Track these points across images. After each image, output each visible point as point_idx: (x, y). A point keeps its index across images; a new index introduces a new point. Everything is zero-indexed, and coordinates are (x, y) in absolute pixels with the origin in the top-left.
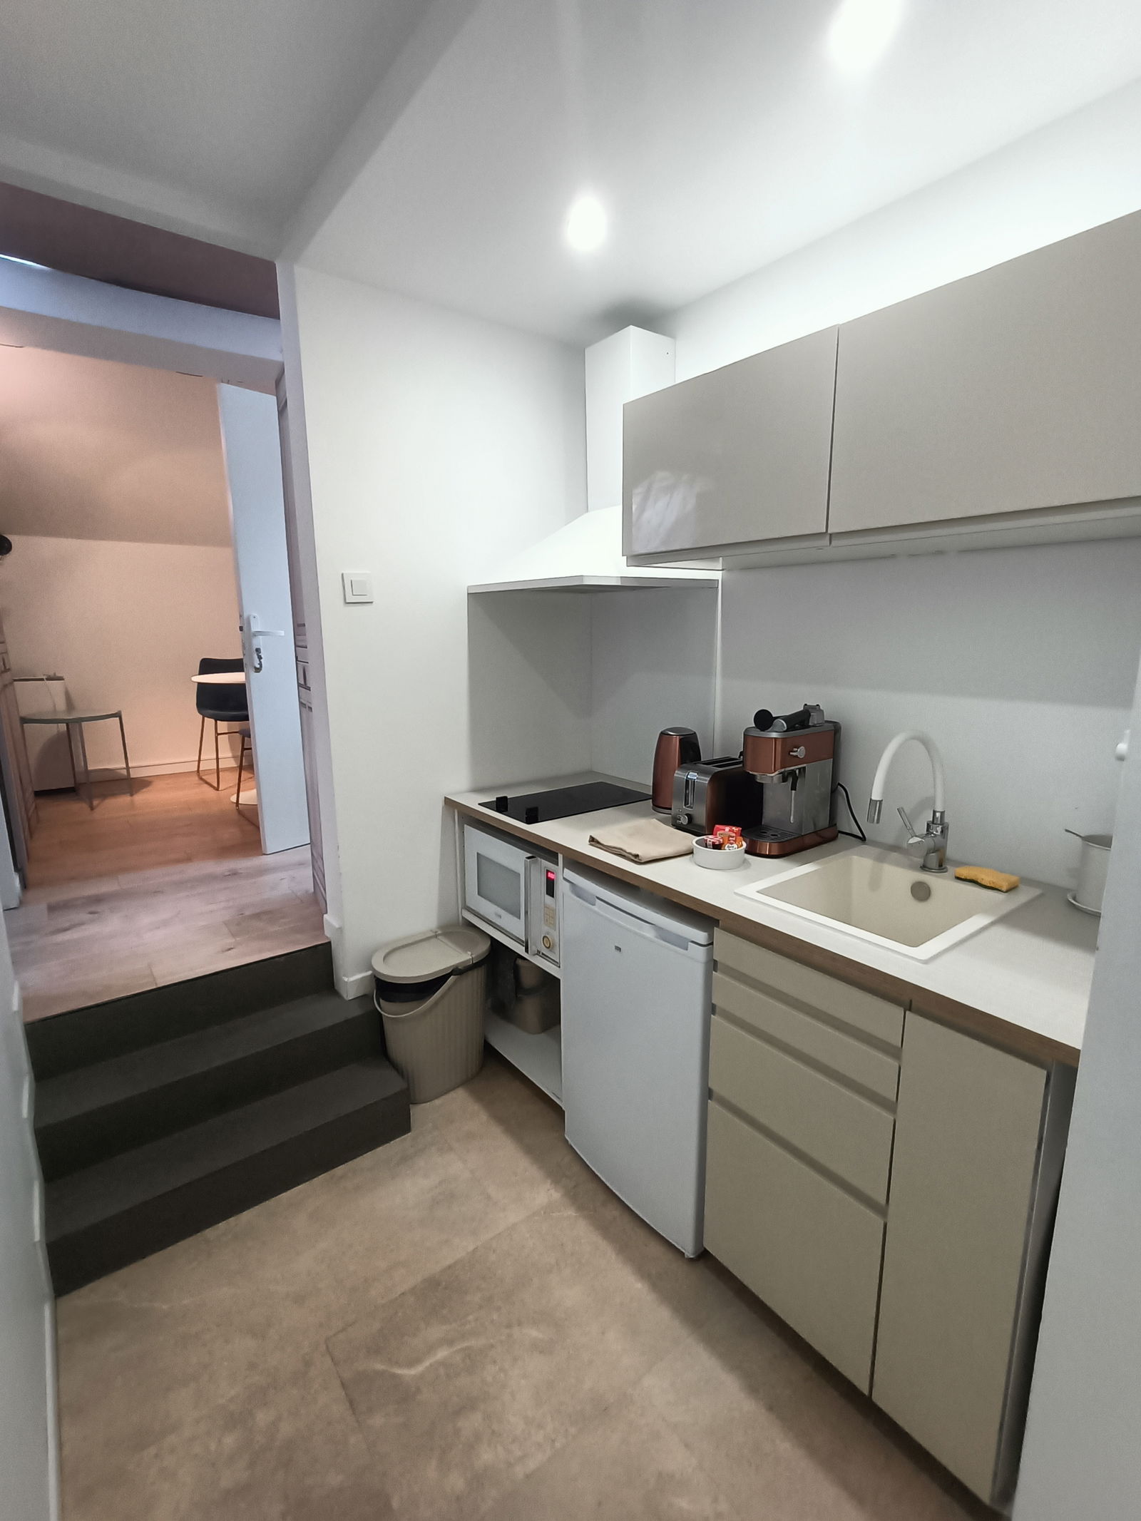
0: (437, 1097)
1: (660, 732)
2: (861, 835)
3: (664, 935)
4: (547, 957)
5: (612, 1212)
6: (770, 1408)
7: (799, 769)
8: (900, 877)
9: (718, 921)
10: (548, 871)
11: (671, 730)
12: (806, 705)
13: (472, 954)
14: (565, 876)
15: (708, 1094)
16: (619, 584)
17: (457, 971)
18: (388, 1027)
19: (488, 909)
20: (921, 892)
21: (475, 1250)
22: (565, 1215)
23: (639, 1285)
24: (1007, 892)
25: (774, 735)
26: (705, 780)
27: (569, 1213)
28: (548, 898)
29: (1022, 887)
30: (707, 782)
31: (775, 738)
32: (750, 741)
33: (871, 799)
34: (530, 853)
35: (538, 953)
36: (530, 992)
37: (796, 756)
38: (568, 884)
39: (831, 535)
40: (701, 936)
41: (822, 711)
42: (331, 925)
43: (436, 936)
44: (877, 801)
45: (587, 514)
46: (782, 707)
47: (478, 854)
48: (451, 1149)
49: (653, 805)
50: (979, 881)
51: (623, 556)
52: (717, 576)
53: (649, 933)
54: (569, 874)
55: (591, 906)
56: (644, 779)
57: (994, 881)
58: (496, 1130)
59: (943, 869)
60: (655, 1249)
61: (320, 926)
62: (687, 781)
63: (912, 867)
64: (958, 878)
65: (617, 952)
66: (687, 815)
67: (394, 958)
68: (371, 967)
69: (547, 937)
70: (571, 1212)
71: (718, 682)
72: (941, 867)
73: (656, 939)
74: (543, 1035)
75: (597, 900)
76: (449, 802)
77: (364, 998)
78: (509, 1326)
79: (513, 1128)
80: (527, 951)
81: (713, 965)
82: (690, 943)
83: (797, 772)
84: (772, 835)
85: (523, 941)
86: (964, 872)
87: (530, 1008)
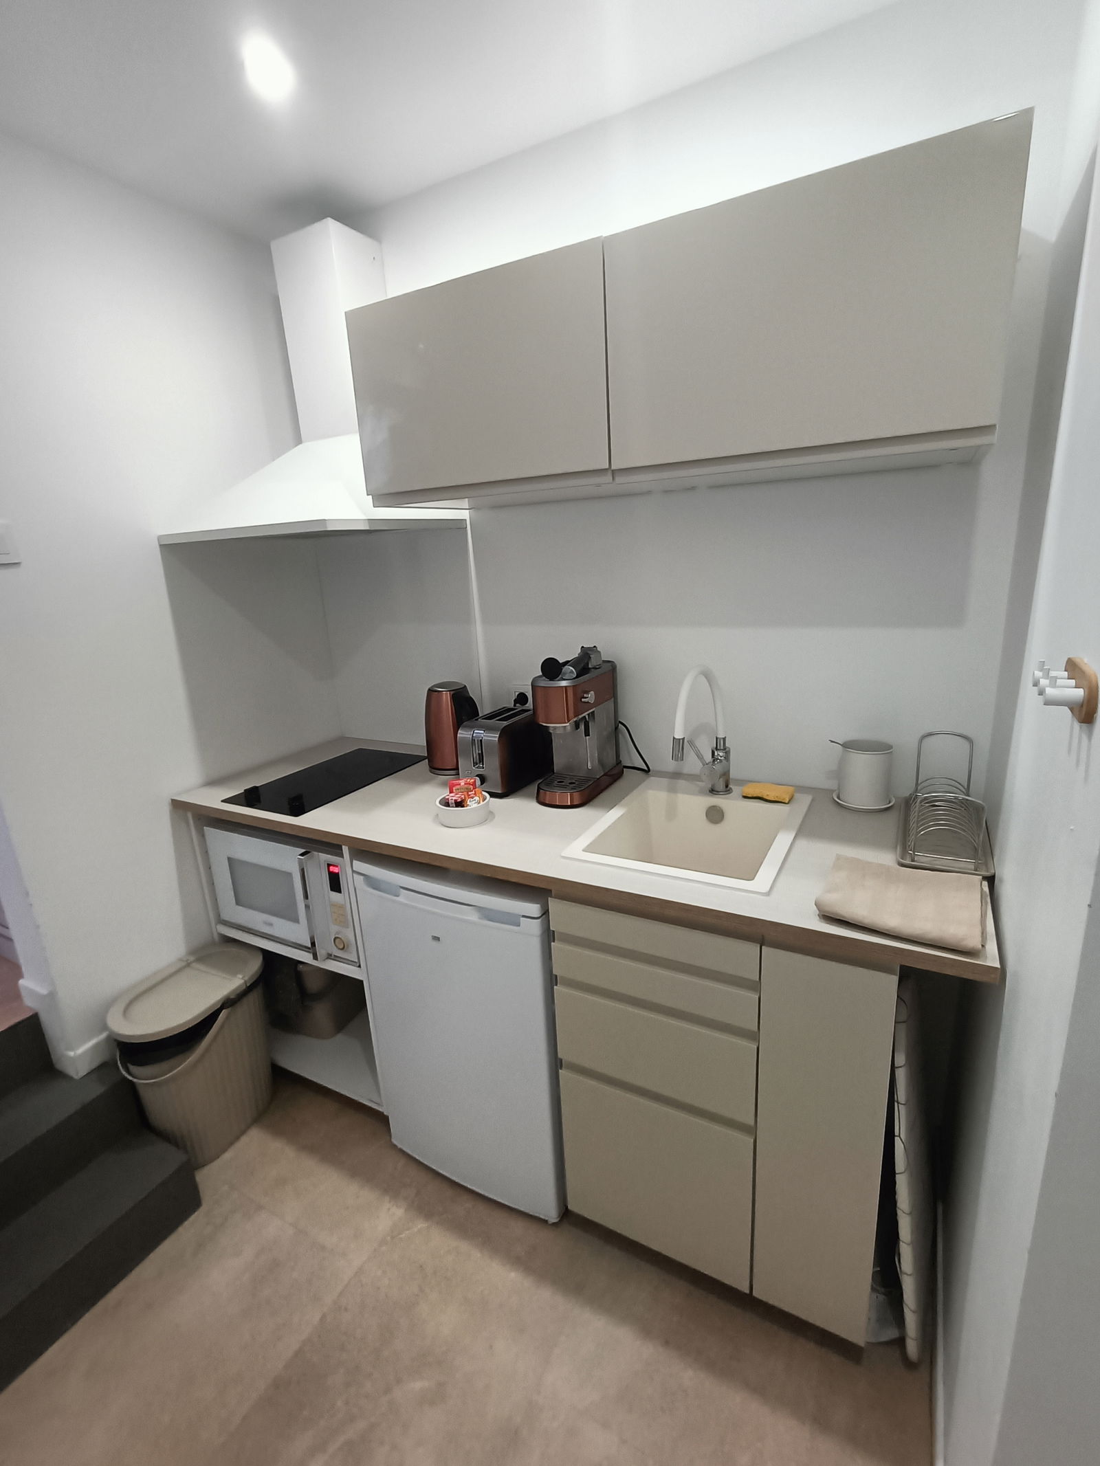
0: (224, 1151)
1: (427, 689)
2: (646, 768)
3: (489, 915)
4: (342, 958)
5: (464, 1206)
6: (667, 1343)
7: (588, 714)
8: (694, 804)
9: (551, 891)
10: (329, 865)
11: (440, 685)
12: (583, 647)
13: (244, 977)
14: (355, 871)
15: (556, 1064)
16: (368, 528)
17: (229, 1003)
18: (148, 1096)
19: (255, 919)
20: (715, 815)
21: (323, 1317)
22: (416, 1230)
23: (513, 1275)
24: (788, 803)
25: (564, 683)
26: (494, 737)
27: (419, 1227)
28: (334, 895)
29: (797, 796)
30: (497, 739)
31: (566, 687)
32: (539, 693)
33: (674, 738)
34: (302, 848)
35: (329, 956)
36: (318, 996)
37: (588, 702)
38: (362, 877)
39: (613, 471)
40: (534, 909)
41: (599, 652)
42: (32, 992)
43: (188, 965)
44: (680, 739)
45: (301, 445)
46: (566, 653)
47: (229, 859)
48: (260, 1208)
49: (430, 767)
50: (765, 797)
51: (368, 495)
52: (465, 515)
53: (473, 916)
54: (359, 866)
55: (395, 898)
56: (416, 739)
57: (777, 795)
58: (309, 1163)
59: (729, 790)
60: (518, 1227)
61: (16, 995)
62: (473, 740)
63: (701, 792)
64: (745, 797)
65: (435, 943)
66: (477, 776)
67: (138, 1009)
68: (105, 1027)
69: (338, 937)
70: (421, 1225)
71: (479, 628)
72: (727, 789)
73: (480, 921)
74: (340, 1037)
75: (401, 890)
76: (178, 806)
77: (103, 1069)
78: (388, 1390)
79: (329, 1153)
80: (315, 957)
81: (549, 936)
82: (522, 919)
83: (587, 717)
84: (570, 783)
85: (309, 948)
86: (750, 790)
87: (321, 1014)
